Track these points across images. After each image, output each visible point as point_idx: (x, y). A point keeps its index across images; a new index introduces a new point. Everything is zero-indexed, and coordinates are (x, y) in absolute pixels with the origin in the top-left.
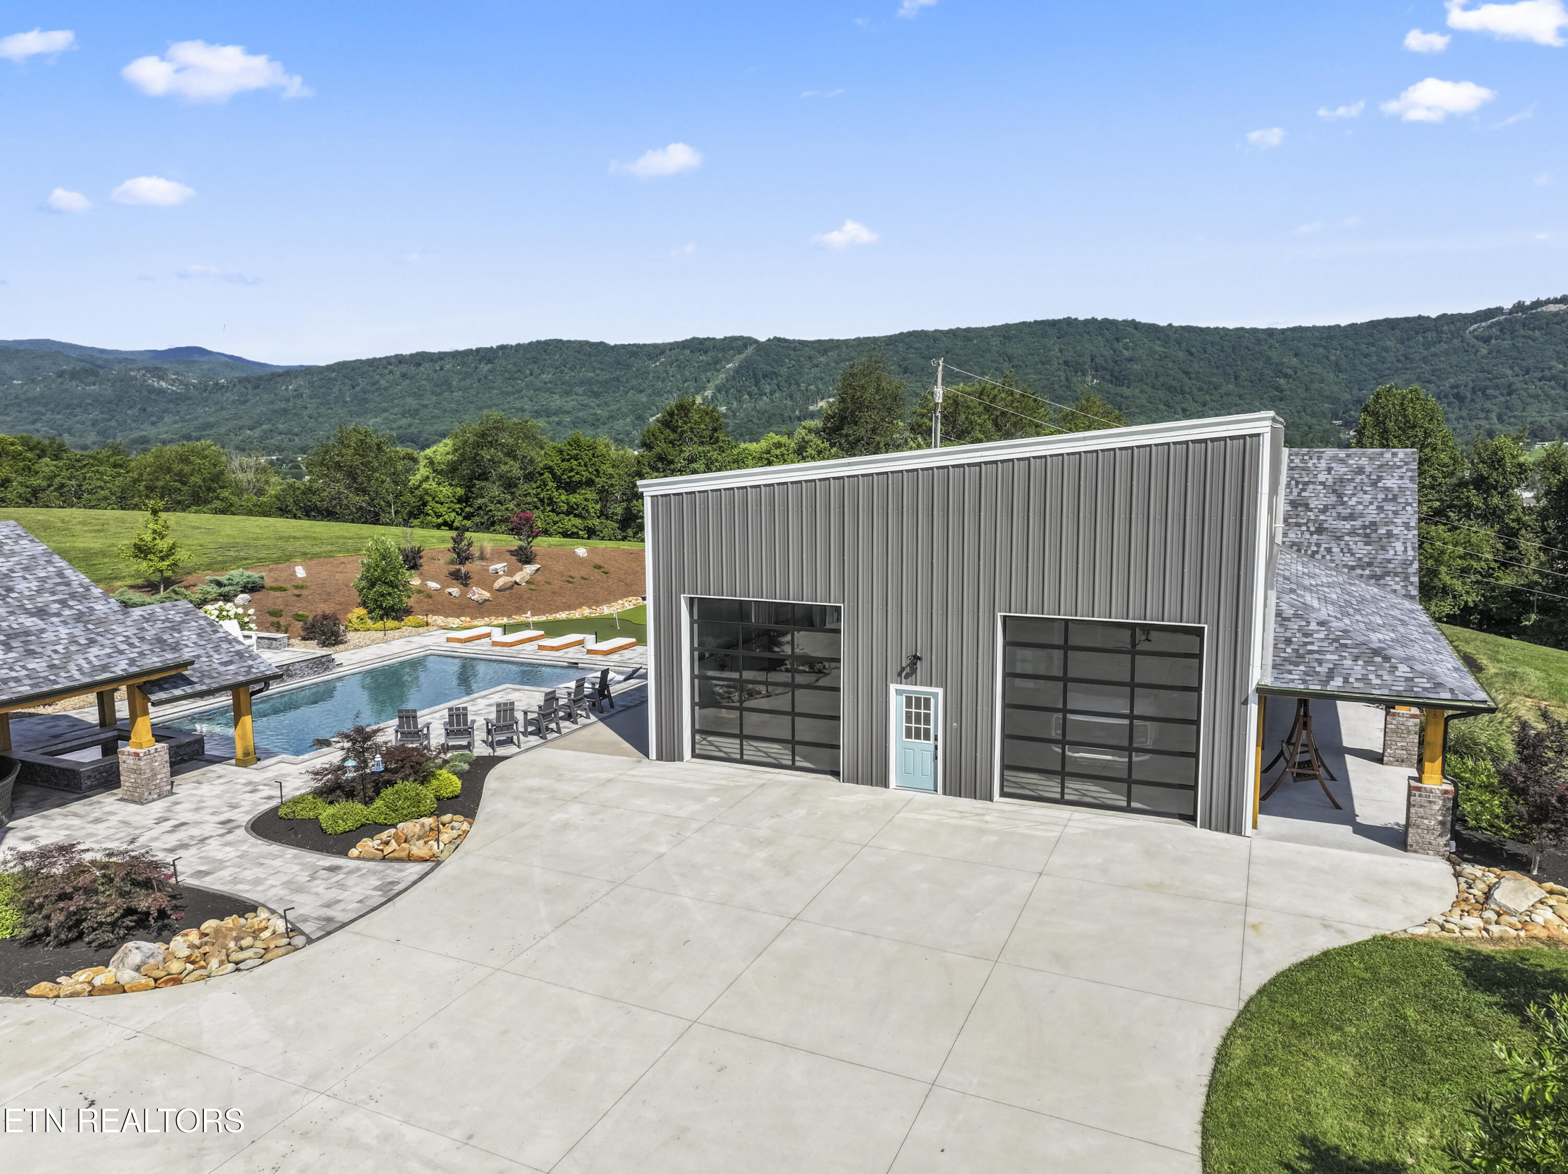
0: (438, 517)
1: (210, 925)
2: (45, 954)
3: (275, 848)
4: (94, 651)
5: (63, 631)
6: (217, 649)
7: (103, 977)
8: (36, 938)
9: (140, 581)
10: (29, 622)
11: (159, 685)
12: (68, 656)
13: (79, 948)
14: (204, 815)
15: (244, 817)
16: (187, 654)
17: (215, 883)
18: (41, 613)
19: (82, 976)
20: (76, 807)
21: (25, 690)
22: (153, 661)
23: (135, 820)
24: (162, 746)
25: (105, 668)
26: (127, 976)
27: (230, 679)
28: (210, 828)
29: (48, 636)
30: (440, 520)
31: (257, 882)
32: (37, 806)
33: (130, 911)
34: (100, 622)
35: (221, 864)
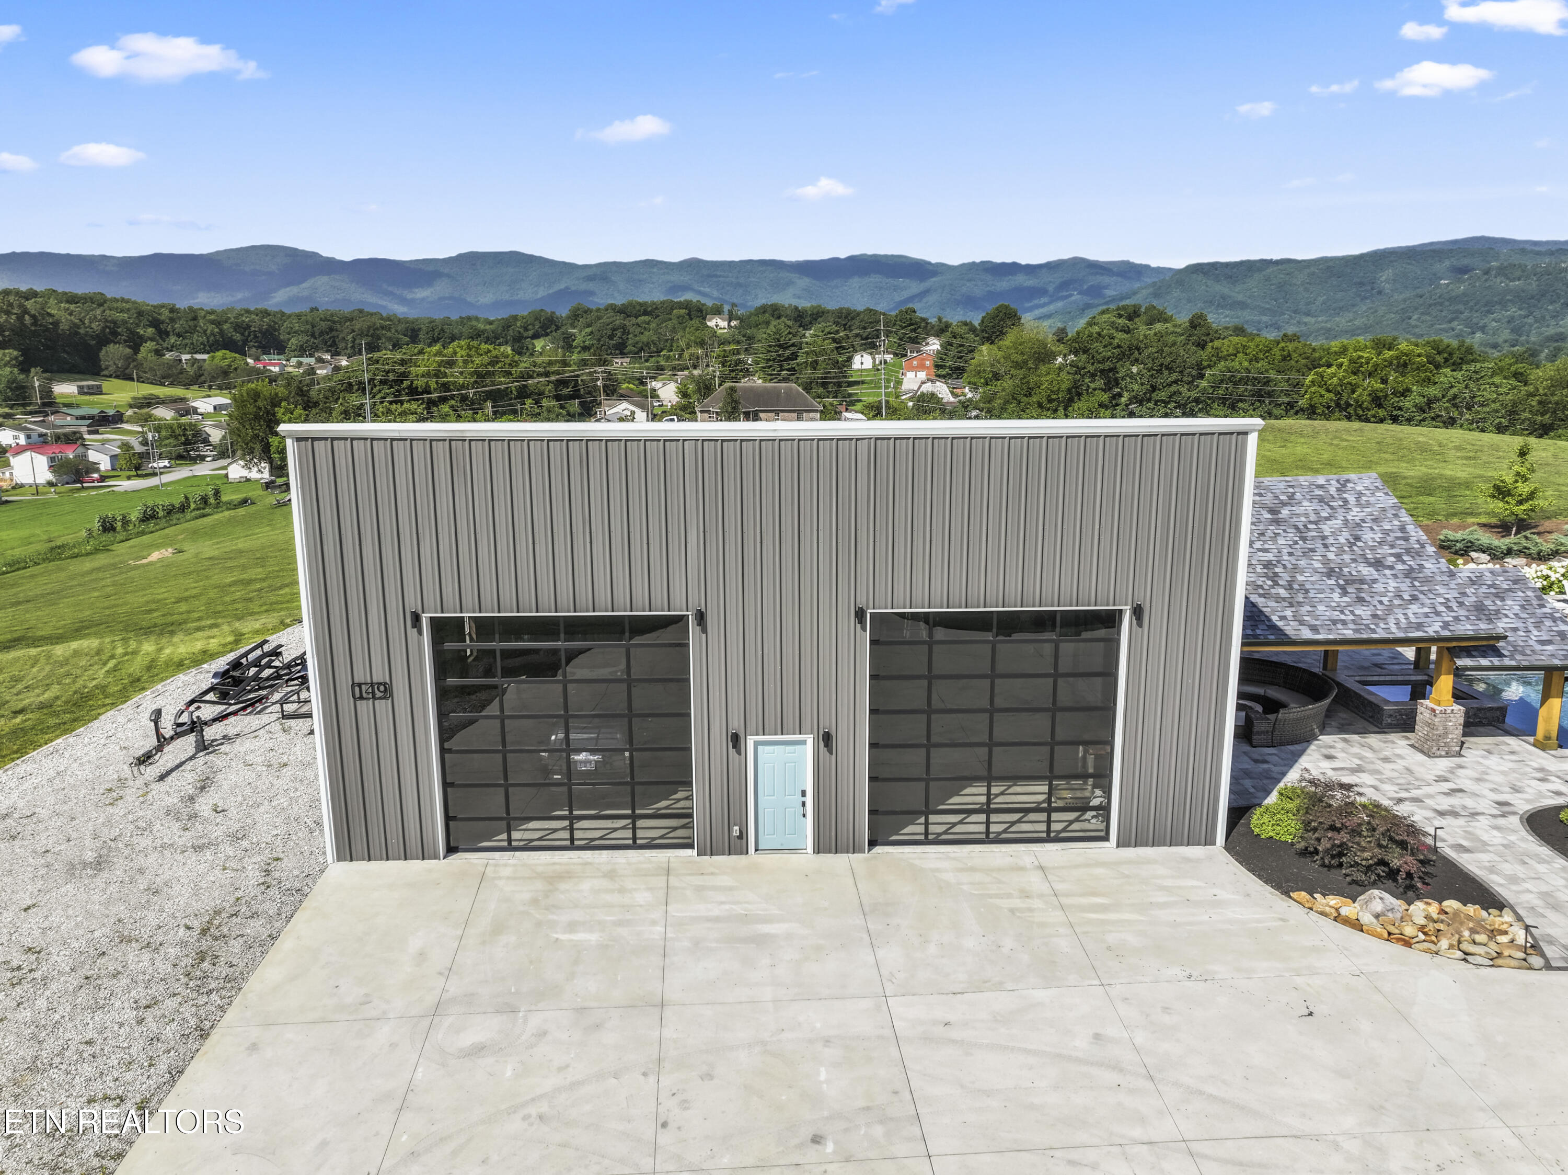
1: (1451, 904)
2: (1312, 867)
3: (1545, 851)
4: (1414, 608)
5: (1392, 584)
6: (1538, 625)
7: (1349, 910)
8: (1306, 853)
9: (1494, 521)
10: (1367, 571)
11: (1468, 652)
12: (1390, 609)
13: (1337, 875)
14: (1483, 789)
15: (1523, 805)
16: (1501, 626)
17: (1472, 864)
18: (1378, 564)
19: (1333, 901)
21: (1349, 633)
22: (1466, 628)
23: (1420, 771)
24: (1459, 709)
25: (1419, 626)
26: (1367, 918)
27: (1545, 660)
28: (1485, 805)
29: (1379, 587)
31: (1513, 879)
33: (1383, 863)
34: (1427, 580)
35: (1483, 846)
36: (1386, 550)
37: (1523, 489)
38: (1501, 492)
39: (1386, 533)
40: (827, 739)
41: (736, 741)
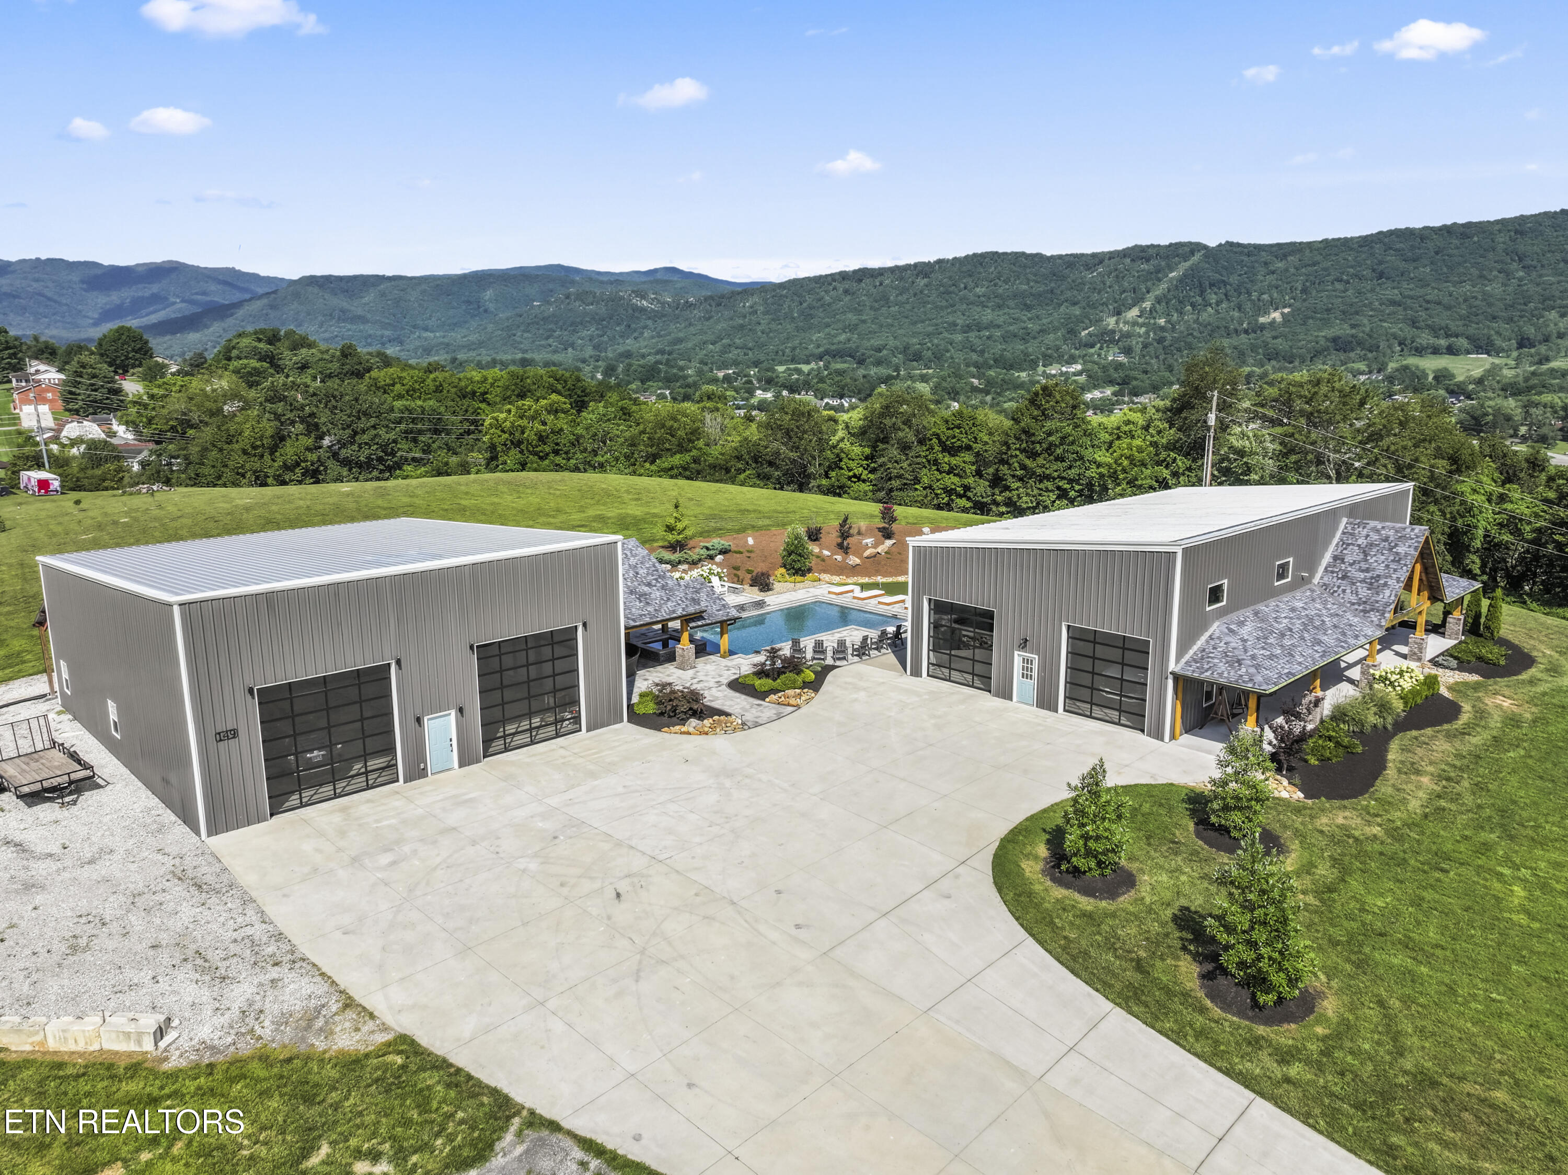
0: (850, 471)
1: (716, 718)
2: (665, 719)
3: (737, 695)
4: (670, 603)
5: (658, 594)
6: (714, 603)
7: (684, 729)
8: (662, 714)
9: (666, 544)
10: (646, 589)
11: (693, 620)
12: (660, 606)
13: (674, 719)
14: (709, 678)
15: (725, 682)
16: (703, 604)
17: (716, 705)
18: (649, 585)
19: (677, 727)
20: (659, 668)
21: (648, 620)
22: (691, 610)
23: (683, 677)
24: (693, 646)
25: (674, 612)
26: (691, 730)
27: (720, 618)
28: (712, 684)
29: (653, 596)
30: (851, 474)
31: (731, 706)
32: (645, 666)
33: (691, 709)
34: (671, 590)
35: (717, 698)
36: (650, 577)
37: (680, 526)
38: (670, 529)
39: (648, 568)
40: (461, 710)
41: (419, 720)
